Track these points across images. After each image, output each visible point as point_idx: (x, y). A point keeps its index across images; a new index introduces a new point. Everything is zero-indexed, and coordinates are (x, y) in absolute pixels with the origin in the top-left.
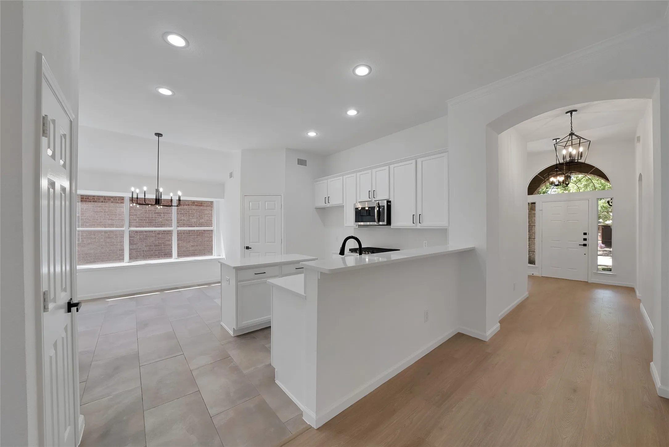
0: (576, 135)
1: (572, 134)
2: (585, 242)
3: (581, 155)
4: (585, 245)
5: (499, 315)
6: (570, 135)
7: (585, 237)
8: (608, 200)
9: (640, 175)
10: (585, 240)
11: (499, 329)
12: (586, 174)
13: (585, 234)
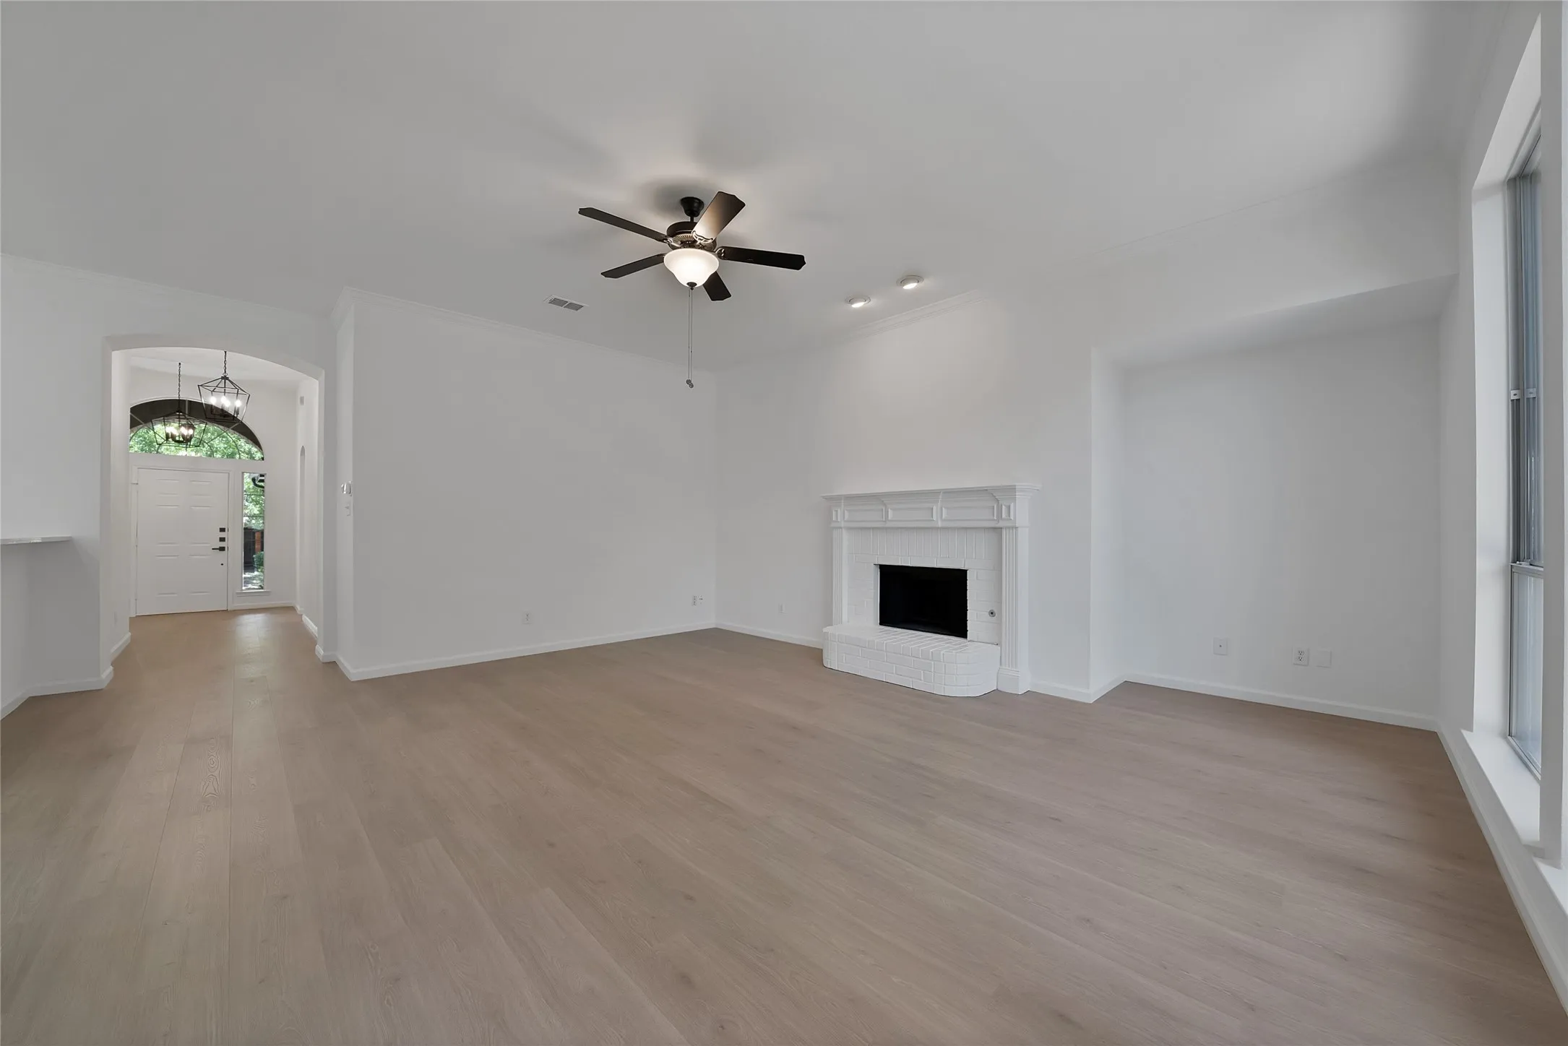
0: (230, 381)
1: (225, 378)
2: (222, 544)
3: (237, 412)
4: (222, 549)
5: (112, 651)
6: (222, 378)
7: (223, 535)
8: (253, 475)
9: (303, 450)
10: (222, 540)
11: (112, 676)
12: (226, 429)
13: (222, 530)
